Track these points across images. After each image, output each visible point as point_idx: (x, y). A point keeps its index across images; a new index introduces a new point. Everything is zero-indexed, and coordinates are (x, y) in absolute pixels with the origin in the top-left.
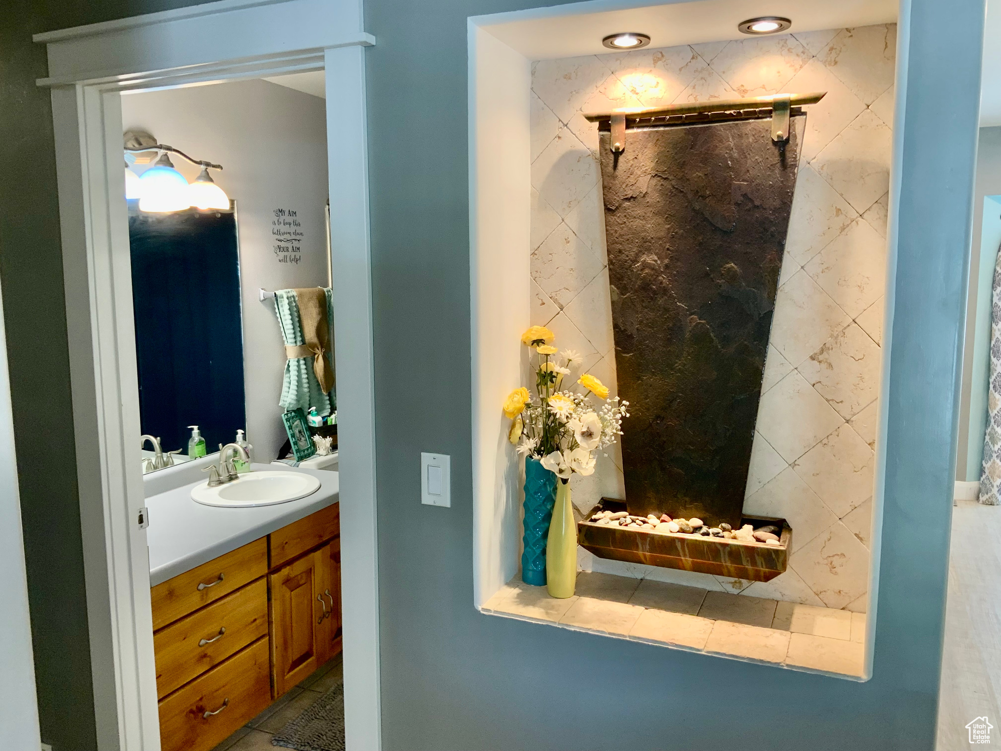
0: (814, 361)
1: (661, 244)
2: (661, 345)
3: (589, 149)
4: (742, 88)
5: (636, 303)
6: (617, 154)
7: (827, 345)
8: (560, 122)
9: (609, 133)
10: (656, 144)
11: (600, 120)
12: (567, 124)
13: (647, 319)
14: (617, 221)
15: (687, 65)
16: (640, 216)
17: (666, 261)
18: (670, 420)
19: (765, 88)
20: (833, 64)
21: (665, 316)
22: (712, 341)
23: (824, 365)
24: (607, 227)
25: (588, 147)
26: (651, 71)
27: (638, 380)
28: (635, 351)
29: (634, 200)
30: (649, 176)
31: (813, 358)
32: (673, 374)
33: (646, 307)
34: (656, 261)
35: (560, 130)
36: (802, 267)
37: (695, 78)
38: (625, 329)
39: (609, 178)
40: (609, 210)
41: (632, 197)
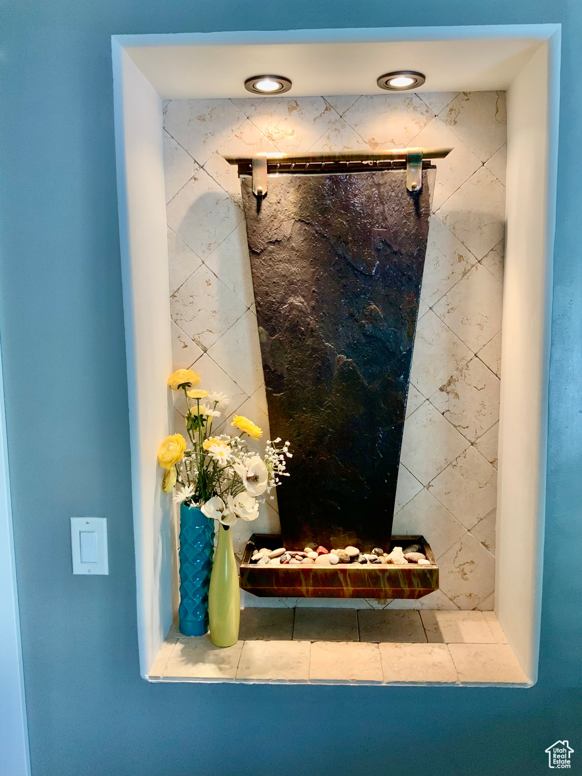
0: (443, 392)
1: (307, 286)
2: (310, 384)
3: (227, 192)
4: (373, 141)
5: (285, 344)
6: (260, 197)
7: (454, 378)
8: (196, 163)
9: (251, 177)
10: (298, 190)
11: (239, 163)
12: (204, 165)
13: (297, 359)
14: (263, 264)
15: (321, 115)
16: (285, 259)
17: (313, 303)
18: (321, 455)
19: (394, 143)
20: (452, 124)
21: (314, 356)
22: (359, 378)
23: (451, 396)
24: (253, 270)
25: (227, 190)
26: (286, 119)
27: (290, 419)
28: (286, 390)
29: (279, 244)
30: (293, 221)
31: (441, 390)
32: (323, 411)
33: (295, 348)
34: (302, 303)
35: (196, 171)
36: (430, 308)
37: (329, 129)
38: (275, 370)
39: (253, 221)
40: (253, 252)
41: (276, 241)
